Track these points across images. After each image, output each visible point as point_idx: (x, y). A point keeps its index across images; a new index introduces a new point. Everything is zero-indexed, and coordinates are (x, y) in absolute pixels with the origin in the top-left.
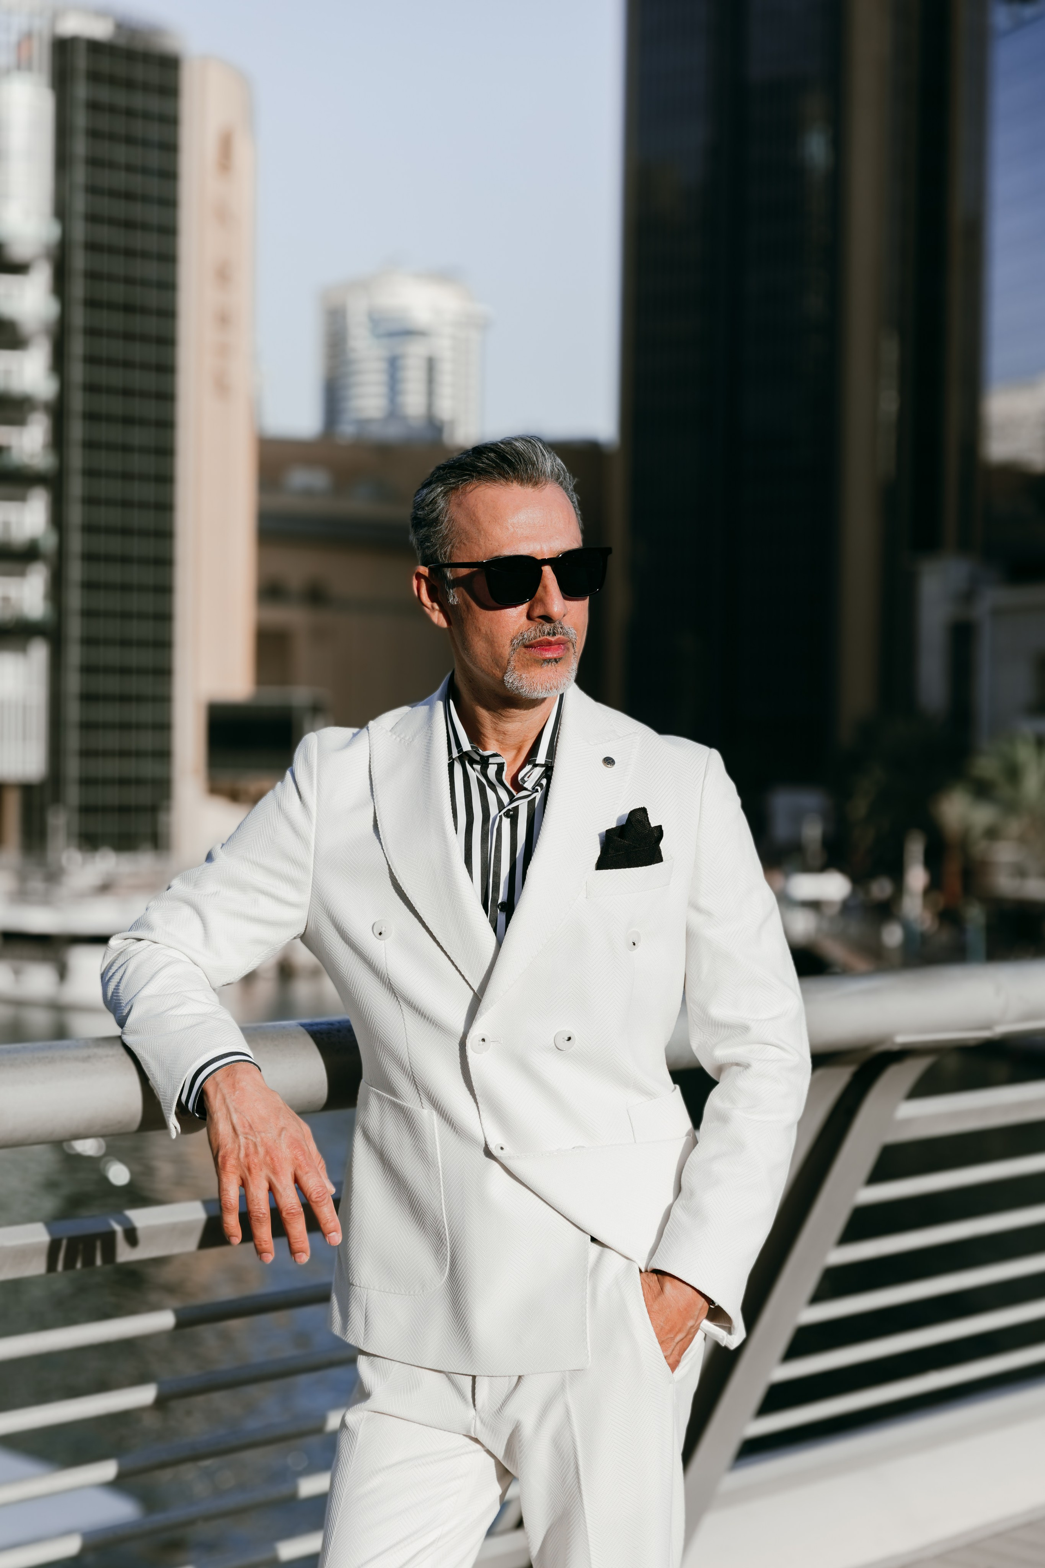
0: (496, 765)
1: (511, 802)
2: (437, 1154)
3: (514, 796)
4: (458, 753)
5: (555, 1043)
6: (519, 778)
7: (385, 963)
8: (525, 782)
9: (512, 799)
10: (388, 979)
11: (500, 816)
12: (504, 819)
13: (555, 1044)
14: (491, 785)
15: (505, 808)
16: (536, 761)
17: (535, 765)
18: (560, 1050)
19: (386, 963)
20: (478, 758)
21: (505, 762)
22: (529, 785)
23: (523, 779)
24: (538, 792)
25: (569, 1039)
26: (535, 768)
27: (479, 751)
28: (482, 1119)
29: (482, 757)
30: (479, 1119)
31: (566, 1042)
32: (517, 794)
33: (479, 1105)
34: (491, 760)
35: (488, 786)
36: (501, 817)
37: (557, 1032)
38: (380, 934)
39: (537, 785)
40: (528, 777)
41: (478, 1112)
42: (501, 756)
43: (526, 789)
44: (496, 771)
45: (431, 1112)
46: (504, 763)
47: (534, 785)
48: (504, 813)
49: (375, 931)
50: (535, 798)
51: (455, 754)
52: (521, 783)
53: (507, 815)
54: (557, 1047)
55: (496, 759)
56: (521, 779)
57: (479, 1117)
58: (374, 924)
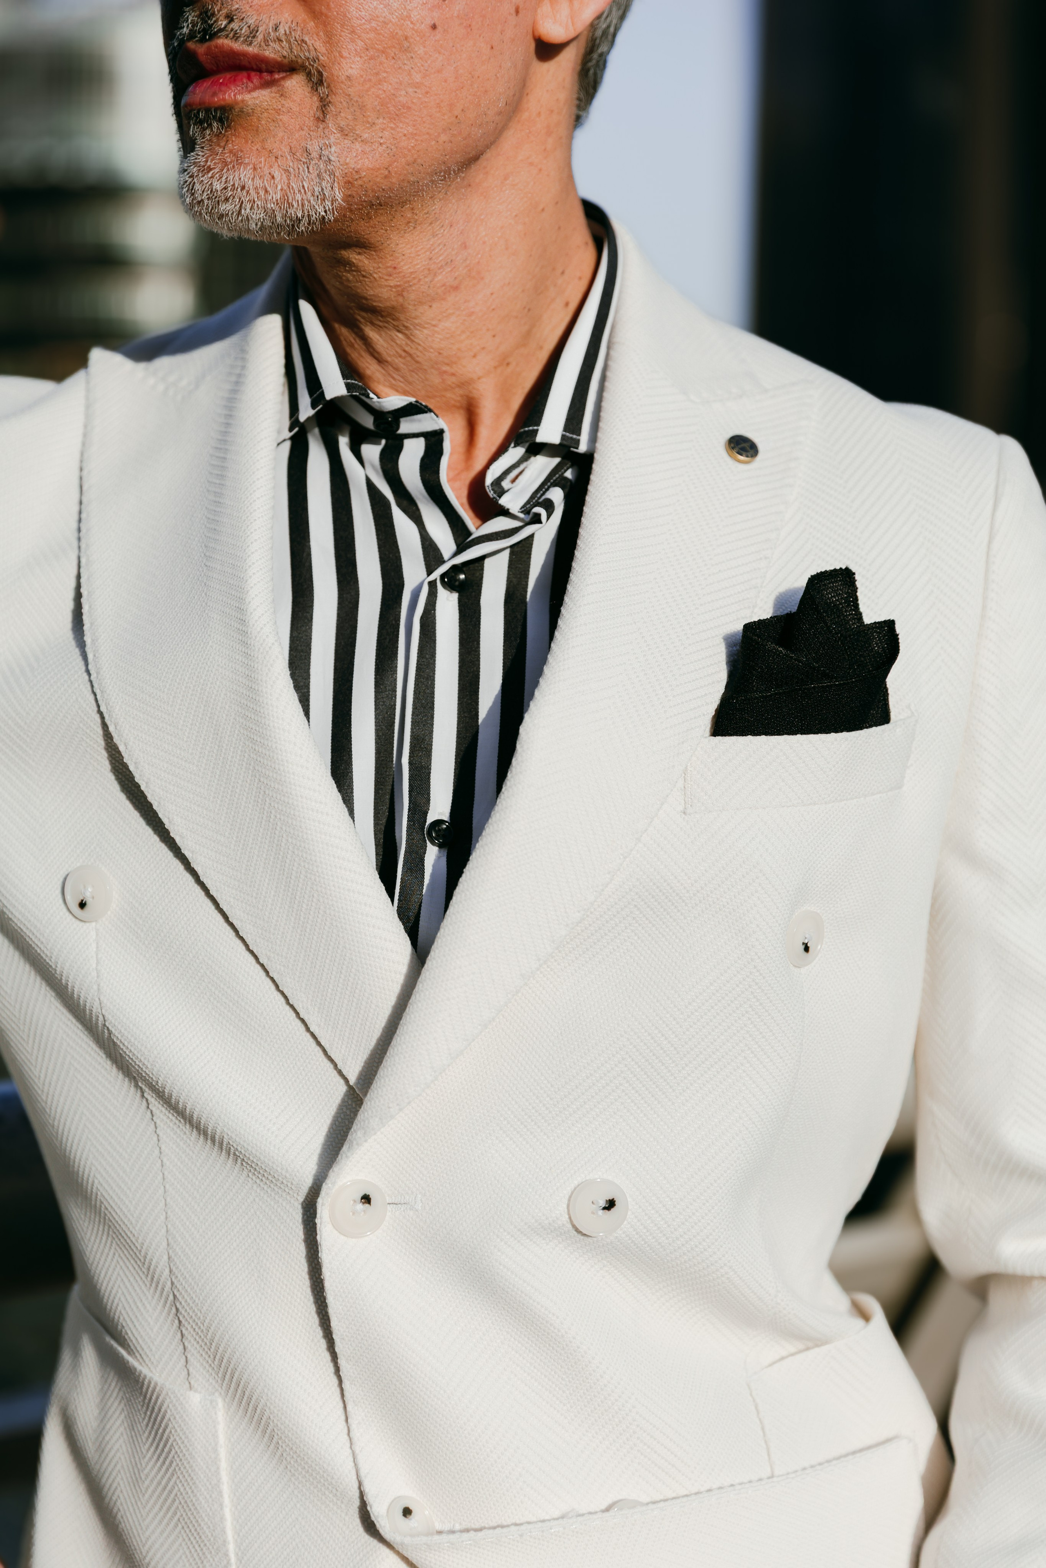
0: (422, 441)
1: (461, 547)
2: (222, 1519)
3: (470, 534)
4: (313, 406)
5: (569, 1214)
6: (489, 480)
7: (95, 987)
8: (502, 492)
9: (463, 538)
10: (106, 1031)
11: (430, 583)
12: (442, 593)
13: (570, 1218)
14: (405, 503)
15: (444, 562)
16: (536, 435)
17: (536, 449)
18: (585, 1235)
19: (99, 985)
20: (368, 422)
21: (446, 428)
22: (512, 501)
23: (498, 482)
24: (540, 522)
25: (611, 1205)
26: (533, 459)
27: (368, 396)
28: (353, 1427)
29: (378, 414)
30: (344, 1423)
31: (601, 1212)
32: (477, 528)
33: (346, 1385)
34: (406, 426)
35: (399, 505)
36: (432, 585)
37: (576, 1183)
38: (82, 905)
39: (538, 504)
40: (513, 481)
41: (341, 1405)
42: (430, 411)
43: (505, 512)
44: (423, 460)
45: (211, 1402)
46: (441, 432)
47: (528, 502)
48: (443, 576)
49: (68, 897)
50: (530, 538)
51: (306, 412)
52: (491, 494)
53: (450, 581)
54: (574, 1226)
55: (420, 421)
56: (492, 484)
57: (343, 1418)
58: (65, 879)
